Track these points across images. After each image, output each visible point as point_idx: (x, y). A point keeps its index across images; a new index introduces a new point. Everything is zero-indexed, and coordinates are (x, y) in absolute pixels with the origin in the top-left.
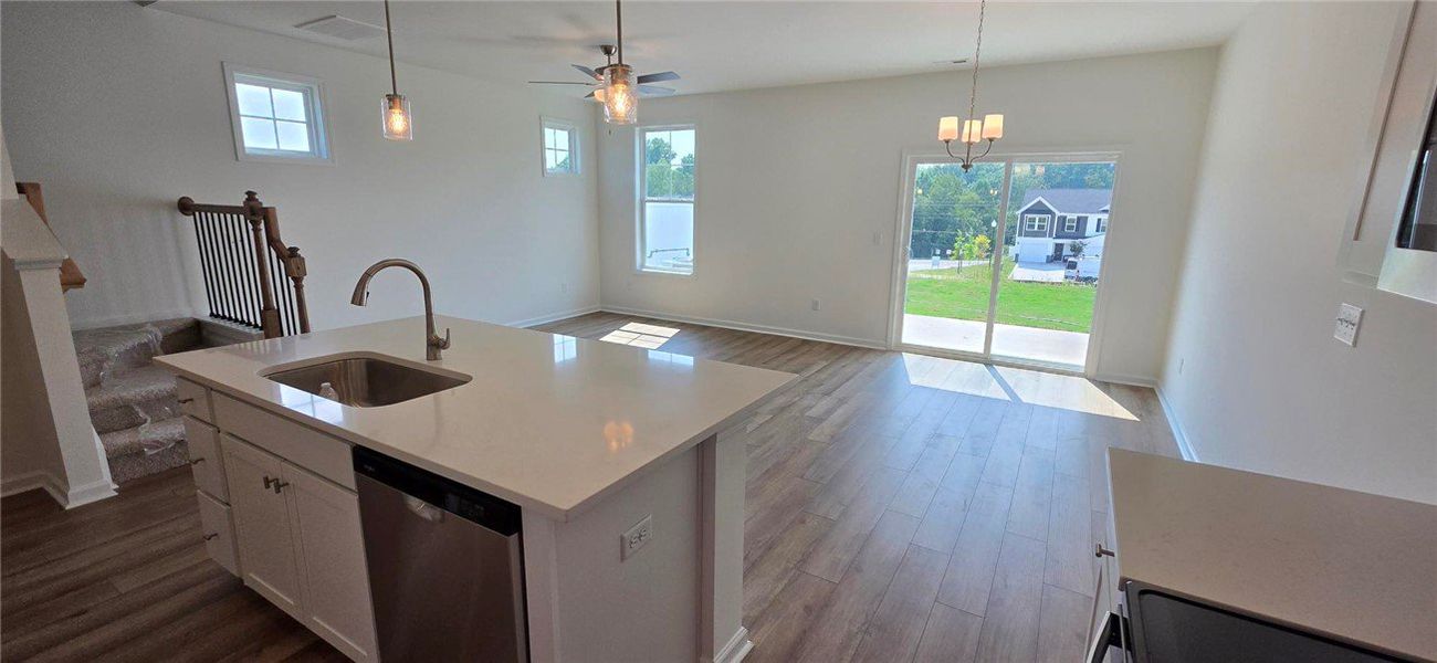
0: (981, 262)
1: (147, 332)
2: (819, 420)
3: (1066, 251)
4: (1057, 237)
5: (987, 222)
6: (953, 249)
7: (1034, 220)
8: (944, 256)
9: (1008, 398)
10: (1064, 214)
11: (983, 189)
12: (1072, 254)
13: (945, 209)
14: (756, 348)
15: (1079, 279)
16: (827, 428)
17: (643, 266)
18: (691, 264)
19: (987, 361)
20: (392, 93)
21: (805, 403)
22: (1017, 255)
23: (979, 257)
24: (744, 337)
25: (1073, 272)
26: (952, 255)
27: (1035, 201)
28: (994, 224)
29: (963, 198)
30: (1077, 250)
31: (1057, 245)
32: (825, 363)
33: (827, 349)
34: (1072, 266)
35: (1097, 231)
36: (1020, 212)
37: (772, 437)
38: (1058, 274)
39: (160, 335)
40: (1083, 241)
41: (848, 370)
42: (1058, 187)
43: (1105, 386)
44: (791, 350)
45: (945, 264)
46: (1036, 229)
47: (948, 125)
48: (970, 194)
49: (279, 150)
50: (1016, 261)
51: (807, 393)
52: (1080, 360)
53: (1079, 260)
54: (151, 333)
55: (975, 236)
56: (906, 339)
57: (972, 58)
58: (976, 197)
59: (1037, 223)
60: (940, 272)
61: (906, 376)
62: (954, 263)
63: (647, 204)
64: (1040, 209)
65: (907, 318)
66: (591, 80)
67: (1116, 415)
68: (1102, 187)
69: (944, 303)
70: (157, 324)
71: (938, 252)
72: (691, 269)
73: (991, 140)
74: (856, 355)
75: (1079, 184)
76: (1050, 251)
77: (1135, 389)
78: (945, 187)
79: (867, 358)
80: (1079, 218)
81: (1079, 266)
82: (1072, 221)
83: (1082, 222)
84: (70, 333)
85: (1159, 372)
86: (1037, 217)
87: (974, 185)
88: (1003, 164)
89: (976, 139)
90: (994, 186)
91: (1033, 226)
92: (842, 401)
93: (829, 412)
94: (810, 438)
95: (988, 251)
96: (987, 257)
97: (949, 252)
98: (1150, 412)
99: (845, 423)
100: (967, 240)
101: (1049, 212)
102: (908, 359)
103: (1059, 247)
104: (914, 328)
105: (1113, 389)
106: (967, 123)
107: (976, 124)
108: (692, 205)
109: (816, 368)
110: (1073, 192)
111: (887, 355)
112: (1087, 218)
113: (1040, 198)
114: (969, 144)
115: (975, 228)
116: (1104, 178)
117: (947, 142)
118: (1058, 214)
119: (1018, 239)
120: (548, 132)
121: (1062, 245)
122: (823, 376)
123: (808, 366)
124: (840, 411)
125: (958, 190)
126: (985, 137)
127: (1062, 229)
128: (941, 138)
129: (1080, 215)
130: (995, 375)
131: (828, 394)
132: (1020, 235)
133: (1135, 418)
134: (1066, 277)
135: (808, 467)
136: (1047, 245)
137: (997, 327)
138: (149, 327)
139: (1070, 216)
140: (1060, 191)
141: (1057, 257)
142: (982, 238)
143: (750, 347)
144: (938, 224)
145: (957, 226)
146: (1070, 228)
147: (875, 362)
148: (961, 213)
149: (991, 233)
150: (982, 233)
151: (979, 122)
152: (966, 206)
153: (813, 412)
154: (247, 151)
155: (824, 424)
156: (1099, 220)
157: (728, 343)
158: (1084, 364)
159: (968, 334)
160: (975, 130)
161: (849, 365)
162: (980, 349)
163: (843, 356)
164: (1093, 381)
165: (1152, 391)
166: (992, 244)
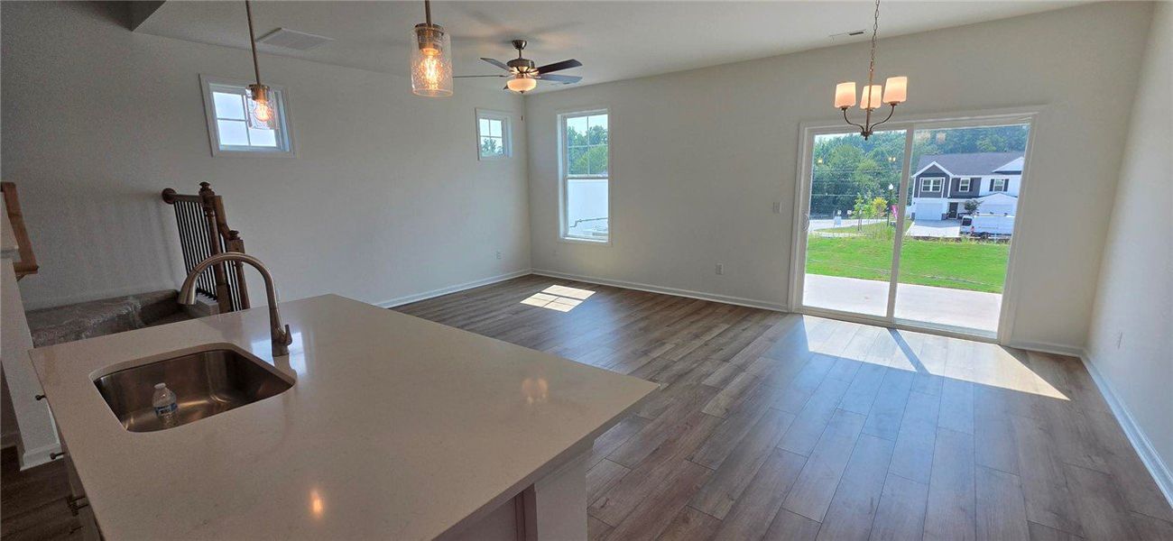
0: (879, 221)
1: (128, 304)
2: (715, 390)
3: (961, 209)
4: (951, 197)
5: (884, 186)
6: (853, 210)
7: (929, 182)
8: (844, 215)
9: (913, 369)
10: (957, 176)
11: (881, 157)
12: (966, 211)
13: (846, 176)
14: (662, 310)
15: (974, 234)
16: (723, 399)
17: (566, 235)
18: (607, 232)
19: (891, 325)
20: (256, 83)
21: (704, 369)
22: (913, 214)
23: (876, 217)
24: (652, 299)
25: (968, 228)
26: (852, 215)
27: (931, 165)
28: (891, 187)
29: (861, 165)
30: (971, 209)
31: (951, 204)
32: (726, 326)
33: (730, 311)
34: (967, 223)
35: (991, 190)
36: (915, 176)
37: (666, 408)
38: (953, 231)
39: (139, 306)
40: (978, 200)
41: (749, 334)
42: (951, 152)
43: (1022, 354)
44: (696, 312)
45: (845, 223)
46: (931, 190)
47: (845, 91)
48: (868, 162)
49: (250, 146)
50: (913, 219)
51: (706, 359)
52: (991, 325)
53: (974, 218)
54: (130, 305)
55: (873, 198)
56: (807, 301)
57: (869, 30)
58: (874, 164)
59: (931, 186)
60: (841, 230)
61: (805, 341)
62: (854, 222)
63: (569, 181)
64: (934, 172)
65: (809, 279)
66: (504, 72)
67: (1041, 393)
68: (994, 151)
69: (844, 261)
70: (137, 297)
71: (839, 213)
72: (607, 237)
73: (893, 104)
74: (757, 317)
75: (971, 149)
76: (945, 210)
77: (1057, 358)
78: (845, 156)
79: (769, 321)
80: (972, 180)
81: (973, 224)
82: (967, 182)
83: (975, 183)
84: (24, 314)
85: (1085, 337)
86: (932, 180)
87: (872, 153)
88: (903, 132)
89: (876, 105)
90: (891, 153)
91: (928, 188)
92: (741, 368)
93: (726, 381)
94: (703, 411)
95: (885, 210)
96: (885, 216)
97: (849, 212)
98: (1080, 388)
99: (742, 393)
100: (865, 202)
101: (943, 174)
102: (809, 322)
103: (953, 207)
104: (816, 289)
105: (1032, 359)
106: (866, 89)
107: (876, 90)
108: (607, 180)
109: (716, 332)
110: (965, 156)
111: (787, 318)
112: (980, 179)
113: (934, 163)
114: (869, 110)
115: (873, 191)
116: (995, 143)
117: (844, 109)
118: (952, 176)
119: (914, 200)
120: (483, 123)
121: (957, 204)
122: (722, 340)
123: (709, 329)
124: (738, 380)
125: (856, 159)
126: (886, 101)
127: (956, 189)
128: (837, 105)
129: (973, 176)
130: (899, 339)
131: (726, 360)
132: (916, 196)
133: (1063, 397)
134: (961, 233)
135: (699, 448)
136: (943, 204)
137: (899, 286)
138: (131, 300)
139: (963, 178)
140: (954, 156)
141: (952, 215)
142: (879, 200)
143: (658, 308)
144: (839, 187)
145: (856, 190)
146: (963, 188)
147: (777, 327)
148: (858, 178)
149: (888, 197)
150: (879, 195)
151: (880, 87)
152: (865, 171)
153: (711, 381)
154: (221, 148)
155: (719, 395)
156: (992, 181)
157: (636, 305)
158: (996, 330)
159: (869, 296)
160: (874, 96)
161: (748, 329)
162: (883, 313)
163: (744, 319)
164: (1007, 348)
165: (1078, 361)
166: (889, 205)
